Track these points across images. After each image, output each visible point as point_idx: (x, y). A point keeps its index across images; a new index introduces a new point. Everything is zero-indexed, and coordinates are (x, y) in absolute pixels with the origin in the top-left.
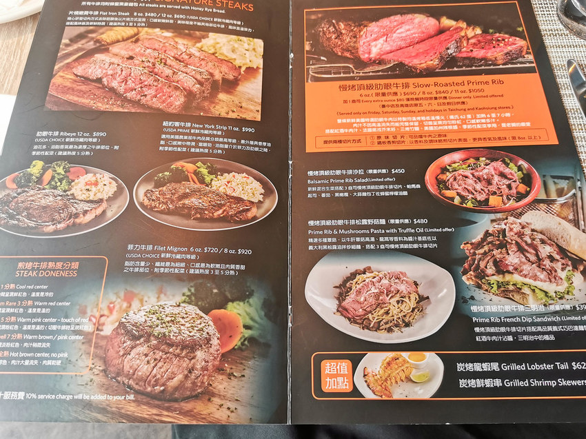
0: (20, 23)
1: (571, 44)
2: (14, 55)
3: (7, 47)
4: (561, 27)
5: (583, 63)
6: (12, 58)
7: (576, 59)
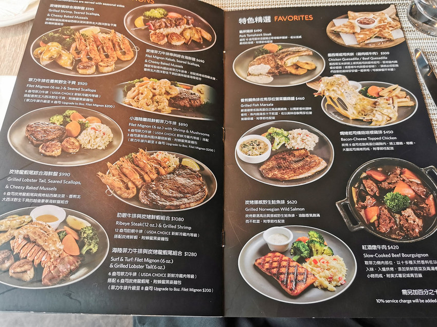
0: (23, 25)
1: (417, 37)
2: (20, 48)
3: (15, 42)
4: (410, 25)
5: (426, 51)
6: (18, 50)
7: (421, 48)
